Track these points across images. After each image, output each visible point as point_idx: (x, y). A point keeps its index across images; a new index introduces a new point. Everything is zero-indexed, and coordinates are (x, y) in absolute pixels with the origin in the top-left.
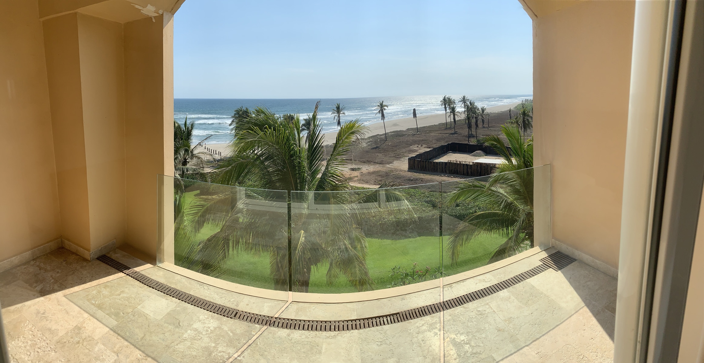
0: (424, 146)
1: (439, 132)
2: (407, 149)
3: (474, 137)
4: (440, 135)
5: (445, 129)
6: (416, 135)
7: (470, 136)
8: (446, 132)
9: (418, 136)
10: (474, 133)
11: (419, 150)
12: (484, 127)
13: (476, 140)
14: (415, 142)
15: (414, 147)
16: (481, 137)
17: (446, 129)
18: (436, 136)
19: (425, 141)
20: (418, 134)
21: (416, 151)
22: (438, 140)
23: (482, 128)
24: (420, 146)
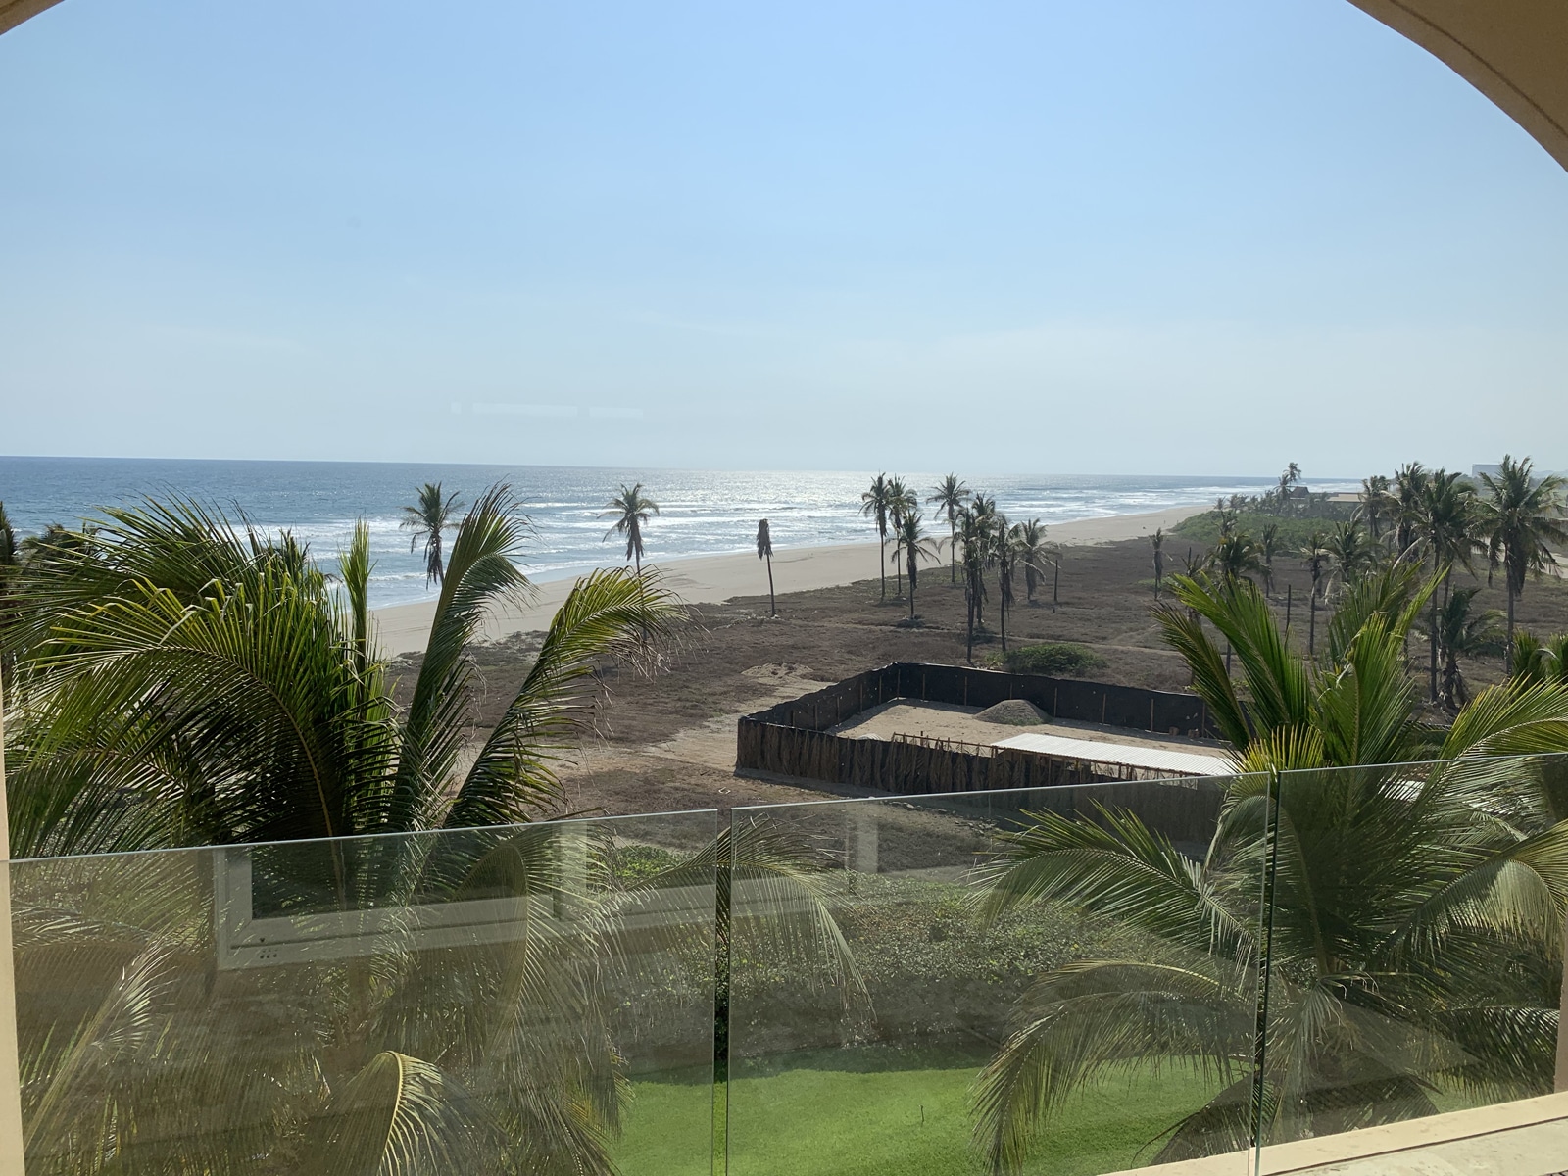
0: (801, 670)
1: (856, 616)
2: (730, 682)
3: (989, 640)
4: (860, 627)
5: (876, 606)
6: (769, 626)
7: (976, 637)
8: (881, 616)
9: (776, 629)
10: (994, 627)
11: (782, 689)
12: (1034, 604)
13: (1000, 655)
14: (762, 655)
15: (762, 674)
16: (1024, 643)
17: (882, 604)
18: (844, 631)
19: (805, 651)
20: (775, 623)
21: (768, 691)
22: (853, 648)
23: (1027, 606)
24: (782, 671)
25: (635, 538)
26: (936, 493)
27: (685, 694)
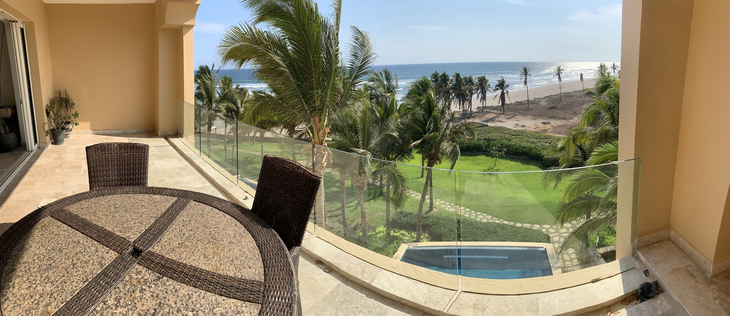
25: (559, 78)
26: (611, 67)
27: (573, 110)
